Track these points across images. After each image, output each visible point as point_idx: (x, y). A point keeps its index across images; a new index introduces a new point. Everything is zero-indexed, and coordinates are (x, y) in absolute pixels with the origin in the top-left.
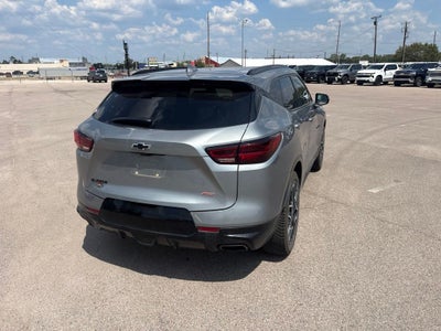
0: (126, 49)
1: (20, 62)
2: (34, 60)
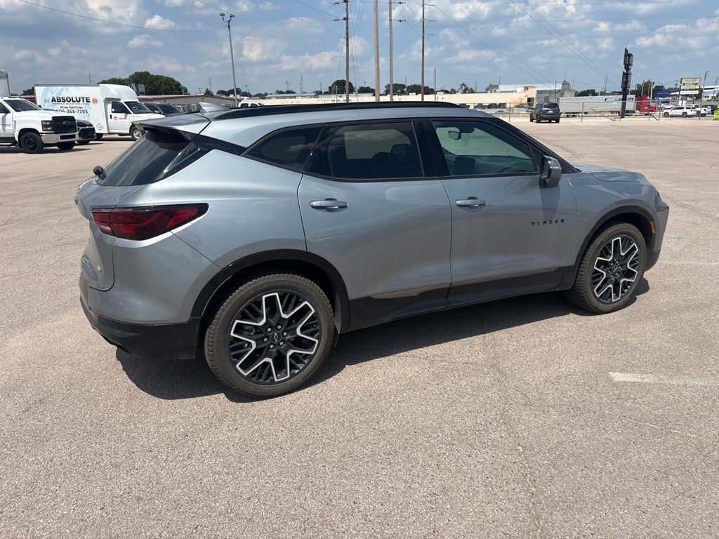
0: (627, 65)
1: (472, 92)
2: (492, 88)
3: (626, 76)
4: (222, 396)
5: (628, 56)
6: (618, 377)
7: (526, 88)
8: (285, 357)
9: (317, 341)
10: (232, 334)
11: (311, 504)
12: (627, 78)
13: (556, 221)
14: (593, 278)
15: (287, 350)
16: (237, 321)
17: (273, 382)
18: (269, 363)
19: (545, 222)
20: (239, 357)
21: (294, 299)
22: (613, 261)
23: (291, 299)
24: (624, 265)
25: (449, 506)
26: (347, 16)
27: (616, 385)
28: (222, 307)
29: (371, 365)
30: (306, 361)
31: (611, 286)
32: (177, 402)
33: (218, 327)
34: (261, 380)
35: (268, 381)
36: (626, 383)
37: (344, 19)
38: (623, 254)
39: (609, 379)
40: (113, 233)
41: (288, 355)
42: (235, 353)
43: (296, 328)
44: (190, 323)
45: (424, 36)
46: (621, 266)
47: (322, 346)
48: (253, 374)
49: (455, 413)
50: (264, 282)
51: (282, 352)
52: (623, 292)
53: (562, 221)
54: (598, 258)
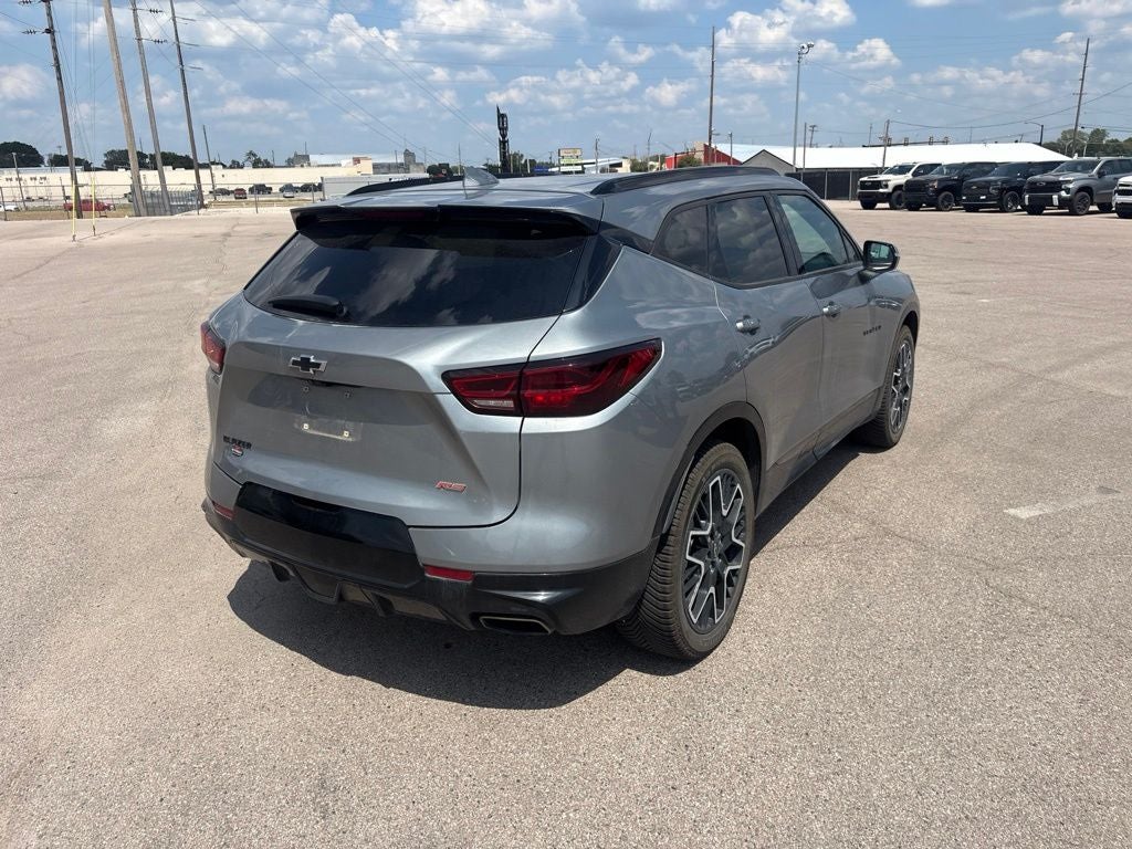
0: (503, 129)
1: (268, 165)
2: (298, 160)
3: (503, 143)
5: (502, 117)
6: (1024, 513)
7: (357, 161)
8: (724, 581)
9: (744, 545)
10: (687, 556)
12: (504, 148)
13: (876, 328)
15: (725, 568)
16: (692, 533)
17: (714, 625)
18: (712, 595)
19: (871, 331)
20: (690, 592)
21: (730, 483)
22: (900, 376)
23: (727, 480)
26: (52, 27)
30: (735, 581)
31: (899, 409)
33: (678, 548)
34: (703, 627)
35: (710, 625)
37: (48, 31)
38: (905, 366)
40: (520, 410)
41: (725, 577)
42: (688, 588)
43: (731, 530)
44: (650, 547)
47: (747, 552)
48: (701, 619)
51: (721, 572)
52: (903, 415)
53: (880, 328)
54: (895, 373)
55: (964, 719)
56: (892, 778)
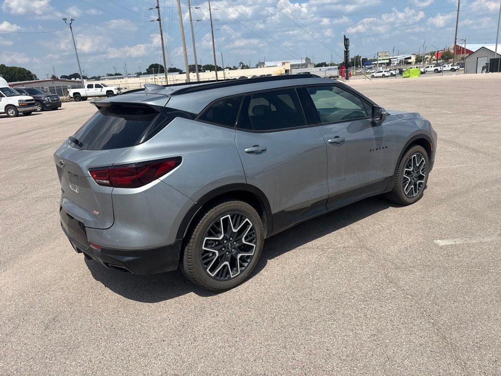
0: (346, 46)
1: (248, 68)
2: (260, 65)
3: (346, 52)
4: (192, 294)
5: (346, 40)
6: (441, 243)
7: (284, 64)
8: (236, 260)
9: (255, 245)
10: (203, 248)
11: (300, 356)
12: (347, 54)
13: (383, 148)
14: (404, 182)
15: (237, 254)
16: (206, 238)
17: (230, 278)
18: (227, 265)
19: (377, 149)
20: (207, 264)
21: (239, 218)
22: (413, 171)
23: (238, 217)
24: (418, 172)
25: (388, 341)
26: (160, 18)
27: (441, 248)
28: (196, 229)
29: (283, 257)
30: (249, 261)
31: (413, 186)
32: (162, 303)
33: (194, 244)
34: (222, 278)
35: (227, 278)
36: (447, 246)
37: (158, 20)
38: (418, 165)
39: (436, 245)
40: (112, 185)
41: (238, 258)
42: (205, 261)
43: (242, 238)
44: (176, 243)
45: (212, 31)
46: (417, 173)
47: (258, 249)
48: (217, 275)
49: (356, 281)
50: (221, 208)
51: (234, 256)
52: (419, 189)
53: (386, 147)
54: (406, 169)
55: (307, 334)
56: (250, 352)
